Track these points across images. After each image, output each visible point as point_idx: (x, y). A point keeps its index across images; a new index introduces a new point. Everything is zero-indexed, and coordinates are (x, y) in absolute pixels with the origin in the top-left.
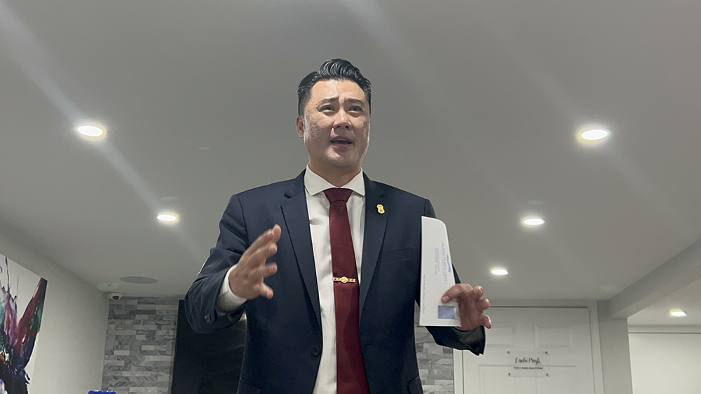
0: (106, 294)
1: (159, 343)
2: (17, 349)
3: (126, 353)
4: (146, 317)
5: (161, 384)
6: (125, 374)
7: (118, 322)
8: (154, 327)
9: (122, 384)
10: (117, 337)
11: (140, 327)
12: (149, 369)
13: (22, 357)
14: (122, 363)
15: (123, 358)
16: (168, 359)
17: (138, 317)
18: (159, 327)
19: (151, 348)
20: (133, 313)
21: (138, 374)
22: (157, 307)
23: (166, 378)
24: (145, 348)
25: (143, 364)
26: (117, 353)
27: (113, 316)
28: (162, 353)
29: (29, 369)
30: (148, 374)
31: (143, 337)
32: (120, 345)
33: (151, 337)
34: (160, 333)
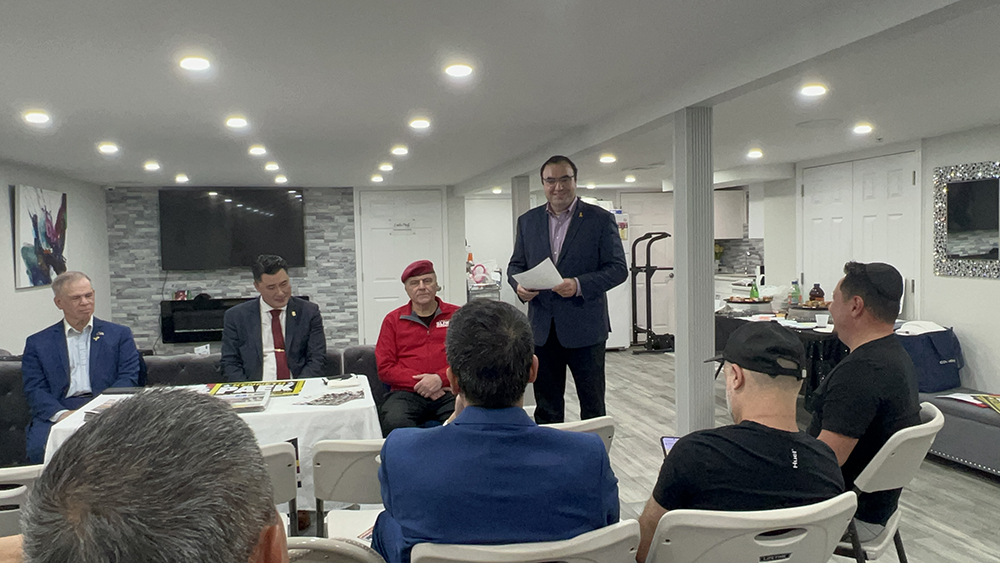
0: (102, 187)
1: (147, 219)
2: (56, 243)
3: (124, 227)
4: (134, 201)
5: (154, 247)
6: (125, 241)
7: (113, 205)
8: (141, 208)
9: (124, 248)
10: (115, 216)
11: (130, 208)
12: (143, 237)
13: (59, 247)
14: (121, 234)
15: (122, 230)
16: (155, 230)
17: (129, 201)
18: (146, 208)
19: (142, 223)
20: (124, 199)
21: (135, 241)
22: (143, 195)
23: (156, 243)
24: (137, 223)
25: (137, 234)
26: (116, 226)
27: (109, 201)
28: (151, 226)
30: (142, 240)
31: (135, 215)
32: (118, 221)
33: (141, 216)
34: (147, 212)
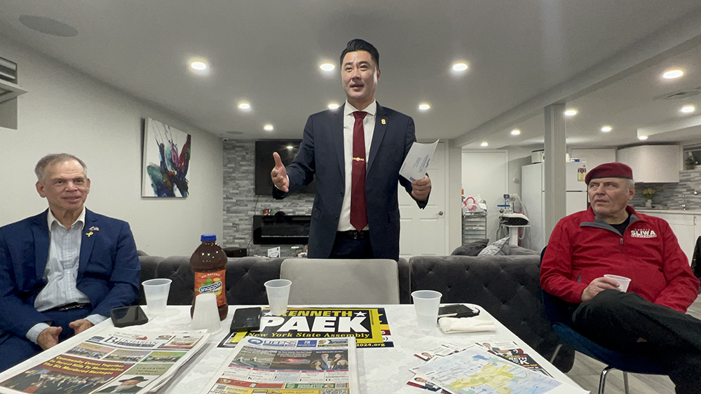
0: (221, 139)
1: (248, 161)
2: (180, 169)
3: (233, 165)
4: (241, 149)
5: (250, 180)
6: (233, 175)
7: (228, 151)
8: (244, 154)
9: (232, 180)
10: (228, 158)
11: (238, 154)
12: (244, 173)
13: (183, 172)
14: (231, 170)
15: (232, 168)
16: (253, 168)
17: (237, 149)
18: (247, 153)
19: (245, 163)
20: (234, 147)
21: (240, 175)
22: (246, 144)
23: (252, 176)
24: (241, 163)
25: (241, 170)
26: (228, 165)
27: (225, 149)
28: (250, 166)
29: (187, 177)
30: (244, 175)
31: (240, 158)
32: (230, 162)
33: (244, 158)
34: (247, 156)
